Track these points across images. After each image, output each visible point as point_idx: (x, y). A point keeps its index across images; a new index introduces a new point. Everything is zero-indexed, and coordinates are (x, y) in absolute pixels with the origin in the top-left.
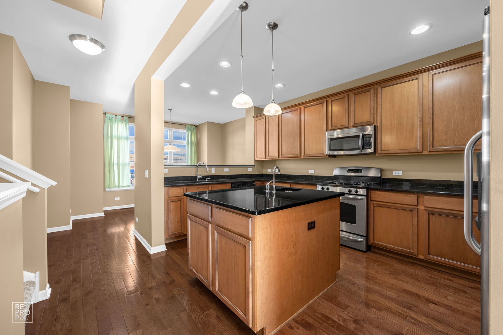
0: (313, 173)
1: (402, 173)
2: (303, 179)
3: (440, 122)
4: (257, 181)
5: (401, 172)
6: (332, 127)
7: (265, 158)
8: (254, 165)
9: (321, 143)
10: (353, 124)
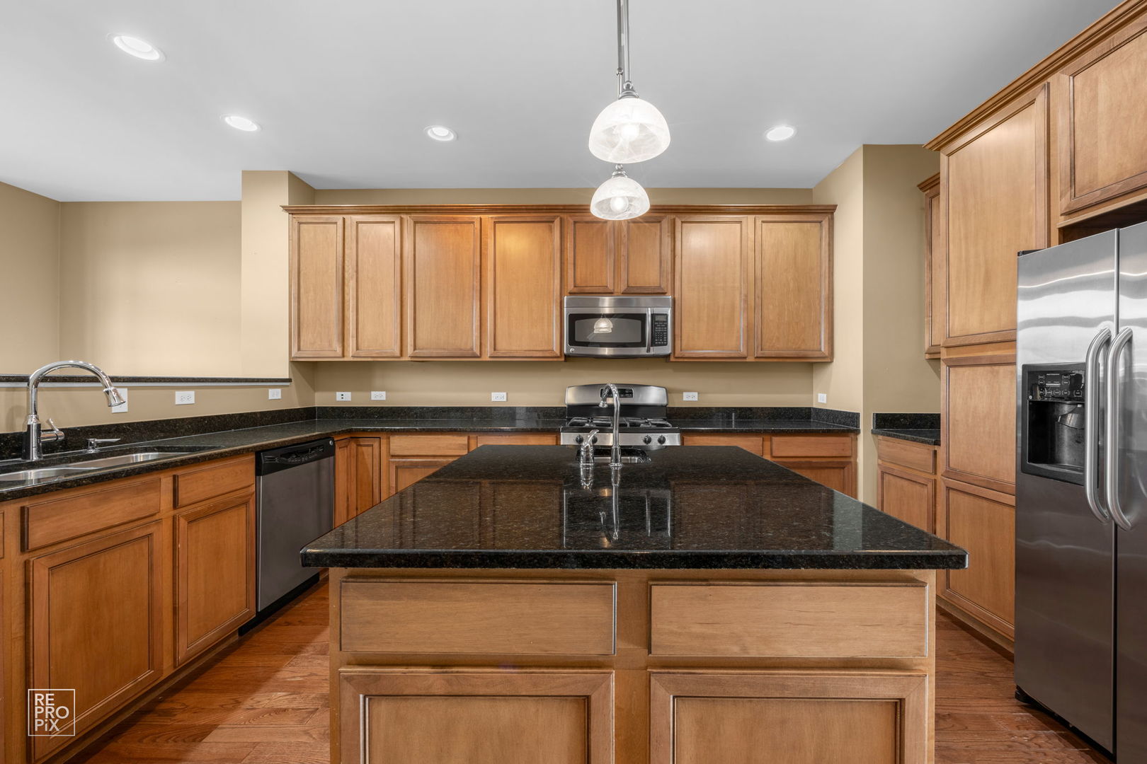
0: (505, 400)
1: (698, 396)
2: (472, 417)
3: (771, 307)
4: (340, 433)
5: (696, 394)
6: (575, 286)
7: (343, 356)
8: (287, 377)
9: (546, 324)
10: (626, 287)
